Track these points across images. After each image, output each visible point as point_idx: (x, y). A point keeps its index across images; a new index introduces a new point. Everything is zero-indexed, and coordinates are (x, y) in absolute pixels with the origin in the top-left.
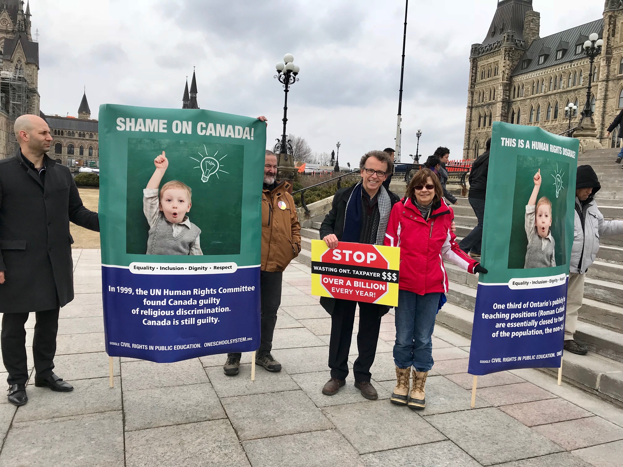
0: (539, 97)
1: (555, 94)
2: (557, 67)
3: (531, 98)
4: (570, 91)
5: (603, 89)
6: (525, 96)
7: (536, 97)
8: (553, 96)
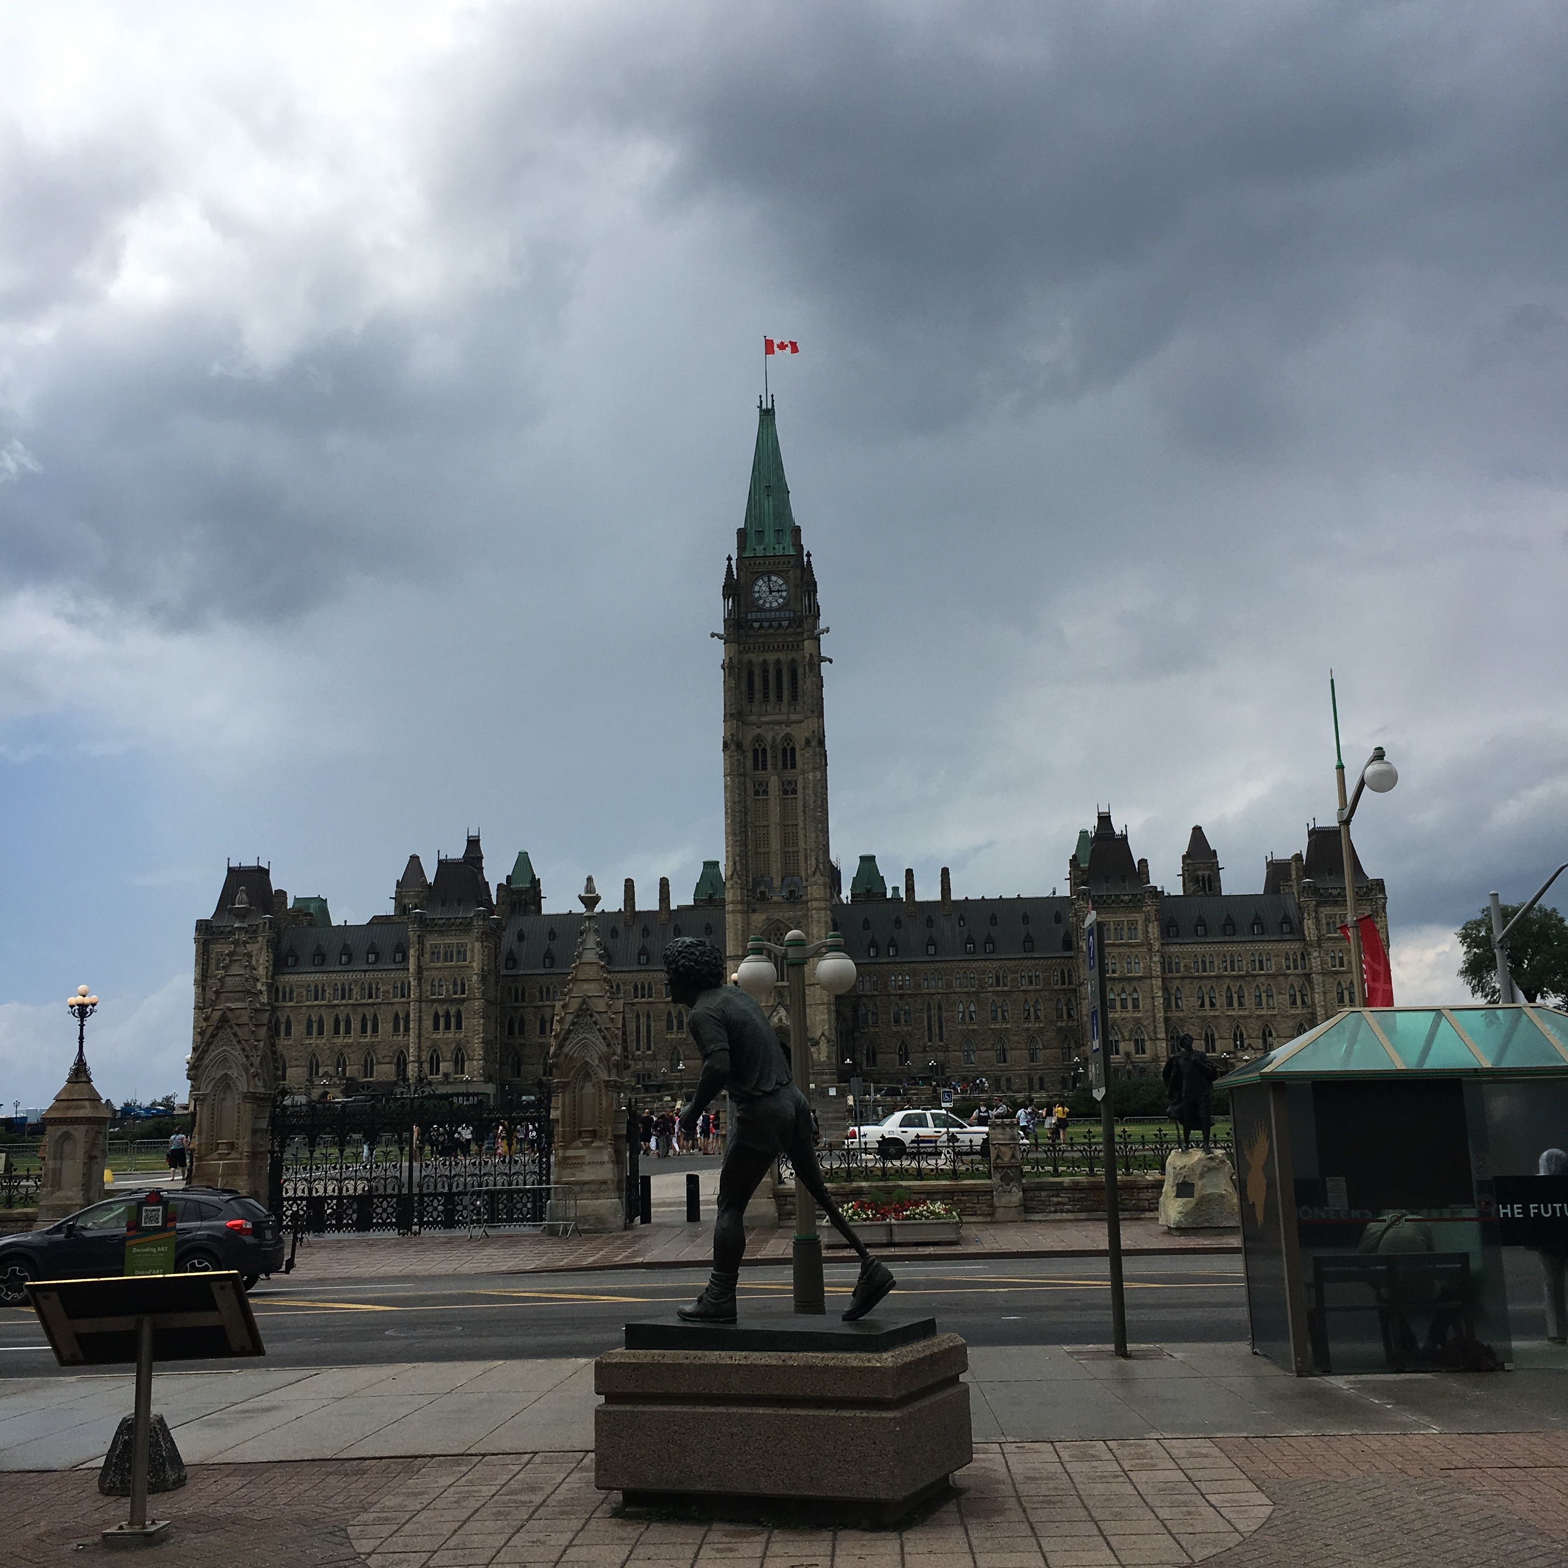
0: (322, 1006)
1: (345, 1005)
2: (346, 974)
3: (308, 1006)
4: (368, 1004)
5: (417, 1010)
6: (297, 1002)
7: (317, 1005)
8: (342, 1008)
